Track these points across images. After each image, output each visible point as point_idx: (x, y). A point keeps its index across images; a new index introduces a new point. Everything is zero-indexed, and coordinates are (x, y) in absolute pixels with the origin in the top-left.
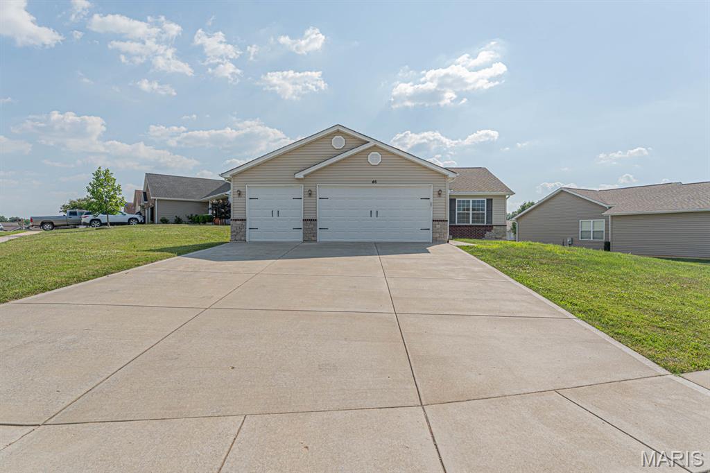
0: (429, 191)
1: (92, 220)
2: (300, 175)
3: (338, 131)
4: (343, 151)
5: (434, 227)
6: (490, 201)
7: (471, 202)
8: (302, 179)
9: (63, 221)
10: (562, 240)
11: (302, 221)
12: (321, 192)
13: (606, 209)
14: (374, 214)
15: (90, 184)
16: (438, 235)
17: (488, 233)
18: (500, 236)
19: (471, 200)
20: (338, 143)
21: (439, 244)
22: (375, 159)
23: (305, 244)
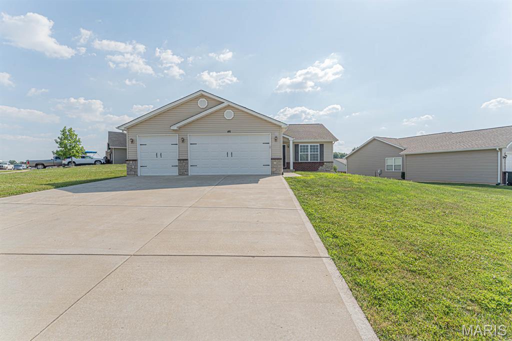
0: (268, 138)
1: (69, 162)
2: (175, 127)
3: (202, 95)
4: (205, 109)
5: (272, 163)
6: (322, 146)
7: (309, 146)
8: (177, 130)
9: (51, 163)
10: (374, 172)
11: (177, 161)
12: (191, 139)
13: (402, 150)
14: (230, 155)
15: (59, 138)
16: (275, 169)
17: (321, 167)
18: (329, 169)
19: (309, 145)
20: (203, 103)
21: (277, 175)
22: (229, 115)
23: (181, 177)
